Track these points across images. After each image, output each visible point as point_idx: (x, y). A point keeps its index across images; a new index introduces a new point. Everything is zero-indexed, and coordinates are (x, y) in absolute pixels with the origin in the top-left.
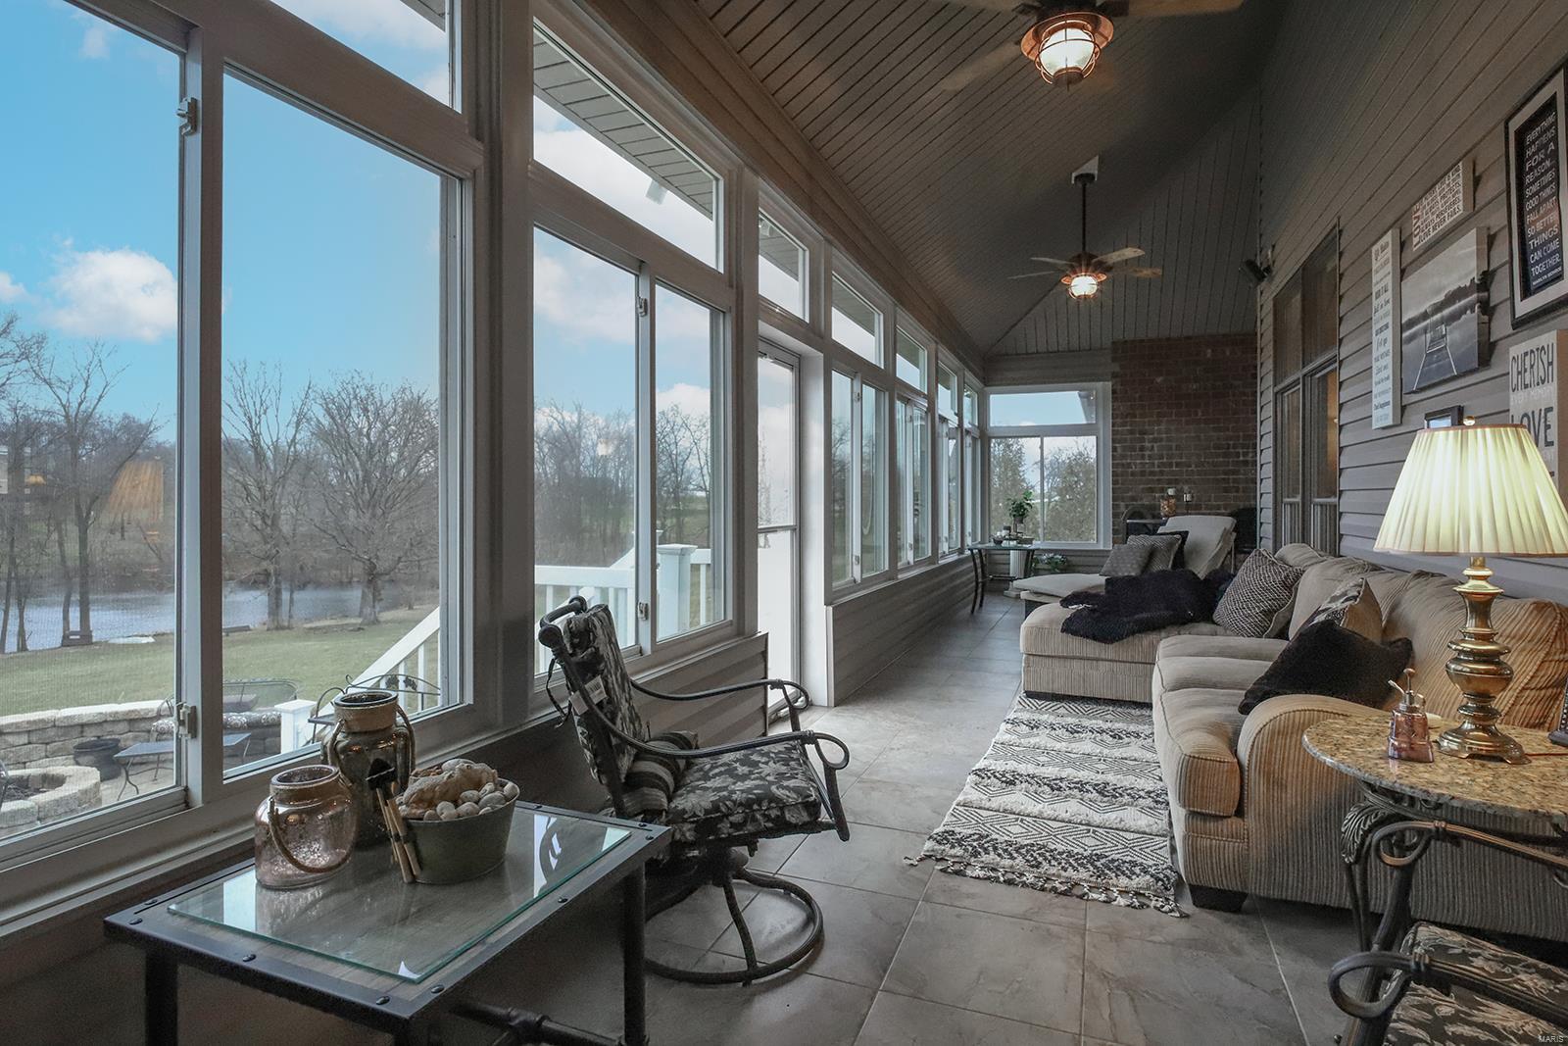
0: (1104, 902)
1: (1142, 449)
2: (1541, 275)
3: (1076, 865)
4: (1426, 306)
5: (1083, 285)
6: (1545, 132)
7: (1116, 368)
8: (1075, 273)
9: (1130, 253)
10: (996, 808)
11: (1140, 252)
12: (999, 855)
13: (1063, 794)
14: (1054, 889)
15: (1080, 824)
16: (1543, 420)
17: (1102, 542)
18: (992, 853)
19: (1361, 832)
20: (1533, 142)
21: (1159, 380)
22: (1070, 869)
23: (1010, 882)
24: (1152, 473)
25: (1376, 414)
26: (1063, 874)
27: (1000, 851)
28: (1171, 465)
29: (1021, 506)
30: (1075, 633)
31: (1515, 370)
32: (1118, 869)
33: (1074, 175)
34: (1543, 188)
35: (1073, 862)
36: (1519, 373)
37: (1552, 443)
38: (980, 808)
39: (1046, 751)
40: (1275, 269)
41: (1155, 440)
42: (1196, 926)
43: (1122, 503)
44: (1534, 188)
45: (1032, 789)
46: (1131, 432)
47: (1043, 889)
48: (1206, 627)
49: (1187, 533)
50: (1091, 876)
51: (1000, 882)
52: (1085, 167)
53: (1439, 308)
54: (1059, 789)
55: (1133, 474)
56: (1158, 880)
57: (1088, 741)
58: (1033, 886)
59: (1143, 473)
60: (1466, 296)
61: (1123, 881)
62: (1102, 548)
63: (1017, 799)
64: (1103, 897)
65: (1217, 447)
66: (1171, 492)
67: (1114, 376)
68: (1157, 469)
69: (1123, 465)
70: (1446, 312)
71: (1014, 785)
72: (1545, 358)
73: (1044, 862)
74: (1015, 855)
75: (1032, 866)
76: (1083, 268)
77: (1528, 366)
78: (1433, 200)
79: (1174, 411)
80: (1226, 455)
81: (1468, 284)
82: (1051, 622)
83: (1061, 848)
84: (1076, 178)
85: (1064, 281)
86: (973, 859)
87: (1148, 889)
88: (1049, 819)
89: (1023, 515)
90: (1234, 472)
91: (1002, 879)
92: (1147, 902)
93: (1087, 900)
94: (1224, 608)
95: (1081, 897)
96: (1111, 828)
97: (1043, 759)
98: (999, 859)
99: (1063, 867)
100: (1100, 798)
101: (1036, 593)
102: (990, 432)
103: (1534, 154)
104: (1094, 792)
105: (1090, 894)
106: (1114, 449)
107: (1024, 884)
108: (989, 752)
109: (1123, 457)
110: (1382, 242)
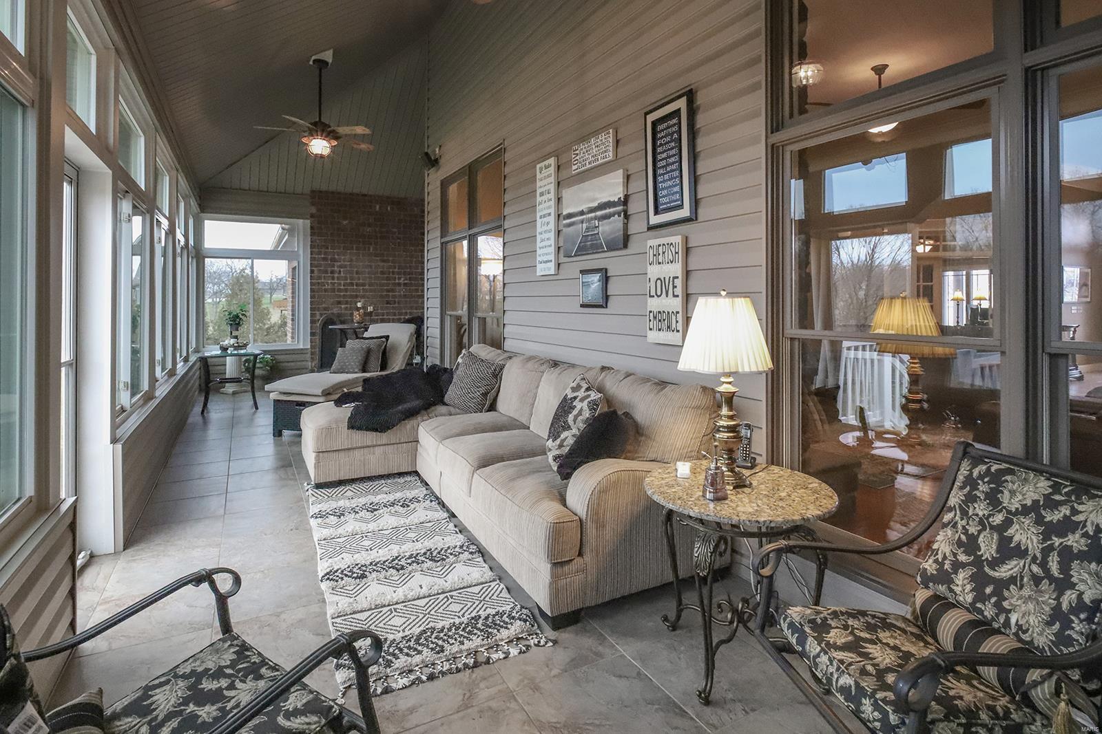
0: (504, 658)
1: (332, 272)
2: (665, 204)
3: (466, 635)
4: (584, 207)
5: (319, 146)
6: (671, 127)
7: (313, 210)
8: (312, 136)
9: (360, 130)
10: (369, 607)
11: (367, 131)
12: (407, 655)
13: (407, 571)
14: (466, 666)
15: (438, 594)
16: (671, 283)
17: (301, 343)
18: (400, 655)
19: (709, 554)
20: (663, 130)
21: (345, 222)
22: (466, 641)
23: (431, 677)
24: (339, 290)
25: (539, 267)
26: (463, 647)
27: (406, 650)
28: (352, 284)
29: (237, 316)
30: (359, 429)
31: (651, 253)
32: (495, 624)
33: (313, 58)
34: (669, 157)
35: (463, 633)
36: (654, 255)
37: (678, 296)
38: (355, 613)
39: (364, 535)
40: (442, 161)
41: (340, 267)
42: (565, 648)
43: (317, 313)
44: (664, 155)
45: (382, 576)
46: (325, 259)
47: (458, 670)
48: (441, 409)
49: (388, 336)
50: (483, 640)
51: (424, 682)
52: (323, 54)
53: (592, 210)
54: (402, 568)
55: (326, 290)
56: (525, 621)
57: (386, 516)
58: (450, 671)
59: (333, 290)
60: (615, 207)
61: (504, 634)
62: (301, 347)
63: (375, 590)
64: (502, 656)
65: (382, 273)
66: (359, 305)
67: (312, 216)
68: (342, 287)
69: (319, 283)
70: (599, 213)
71: (366, 577)
72: (673, 250)
73: (446, 645)
74: (420, 648)
75: (438, 653)
76: (319, 133)
77: (661, 252)
78: (588, 146)
79: (354, 246)
80: (388, 279)
81: (616, 200)
82: (337, 421)
83: (447, 624)
84: (314, 61)
85: (304, 140)
86: (388, 670)
87: (523, 632)
88: (414, 600)
89: (238, 324)
90: (393, 291)
91: (424, 678)
92: (527, 643)
93: (493, 663)
94: (452, 393)
95: (488, 662)
96: (460, 589)
97: (367, 543)
98: (409, 659)
99: (460, 642)
100: (434, 564)
101: (284, 393)
102: (204, 253)
103: (662, 137)
104: (427, 560)
105: (492, 656)
106: (312, 272)
107: (443, 673)
108: (319, 551)
109: (320, 278)
110: (546, 163)
